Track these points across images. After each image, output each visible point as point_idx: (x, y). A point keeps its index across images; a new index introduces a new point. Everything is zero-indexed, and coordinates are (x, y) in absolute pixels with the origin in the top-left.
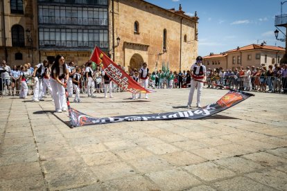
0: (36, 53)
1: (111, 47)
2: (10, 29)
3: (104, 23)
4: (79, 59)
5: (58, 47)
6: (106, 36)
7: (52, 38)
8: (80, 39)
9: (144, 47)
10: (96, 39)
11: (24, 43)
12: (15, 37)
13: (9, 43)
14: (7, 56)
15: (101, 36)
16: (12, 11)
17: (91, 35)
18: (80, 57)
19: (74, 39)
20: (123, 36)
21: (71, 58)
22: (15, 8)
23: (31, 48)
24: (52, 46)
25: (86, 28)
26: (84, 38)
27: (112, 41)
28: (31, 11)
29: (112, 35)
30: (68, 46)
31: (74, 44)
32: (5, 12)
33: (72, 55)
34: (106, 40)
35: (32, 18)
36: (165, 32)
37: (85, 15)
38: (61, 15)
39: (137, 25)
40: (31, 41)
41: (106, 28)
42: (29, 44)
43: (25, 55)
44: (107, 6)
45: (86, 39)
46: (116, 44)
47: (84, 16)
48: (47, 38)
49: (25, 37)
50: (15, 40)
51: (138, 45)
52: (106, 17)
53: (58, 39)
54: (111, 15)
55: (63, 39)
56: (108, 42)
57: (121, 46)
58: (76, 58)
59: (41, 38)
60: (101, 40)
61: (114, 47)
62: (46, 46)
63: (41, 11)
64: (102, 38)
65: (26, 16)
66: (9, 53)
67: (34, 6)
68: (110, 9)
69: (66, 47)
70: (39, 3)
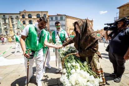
7: (53, 29)
35: (48, 24)
39: (73, 24)
40: (48, 30)
41: (65, 25)
52: (65, 22)
56: (65, 29)
57: (69, 29)
59: (50, 29)
63: (50, 23)
68: (66, 20)
70: (50, 21)
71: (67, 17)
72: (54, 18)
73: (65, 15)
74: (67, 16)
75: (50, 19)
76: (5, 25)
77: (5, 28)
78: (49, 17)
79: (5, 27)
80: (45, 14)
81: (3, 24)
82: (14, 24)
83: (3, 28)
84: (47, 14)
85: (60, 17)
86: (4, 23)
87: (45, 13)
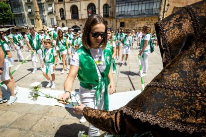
0: (114, 20)
1: (162, 13)
2: (102, 7)
4: (138, 23)
5: (126, 16)
7: (123, 10)
8: (140, 9)
10: (151, 7)
11: (108, 15)
12: (105, 11)
15: (155, 4)
17: (148, 5)
18: (139, 22)
19: (136, 9)
20: (174, 2)
21: (133, 22)
23: (112, 18)
24: (123, 15)
27: (163, 8)
29: (164, 3)
30: (132, 14)
31: (136, 13)
34: (158, 7)
40: (112, 13)
42: (111, 15)
43: (109, 22)
45: (144, 8)
46: (166, 10)
48: (120, 10)
49: (109, 11)
50: (105, 14)
53: (126, 10)
55: (129, 10)
56: (160, 8)
57: (171, 10)
58: (136, 22)
59: (117, 11)
60: (154, 7)
61: (164, 12)
62: (120, 16)
76: (30, 7)
77: (30, 13)
79: (30, 10)
81: (26, 4)
82: (43, 4)
83: (26, 14)
86: (26, 1)
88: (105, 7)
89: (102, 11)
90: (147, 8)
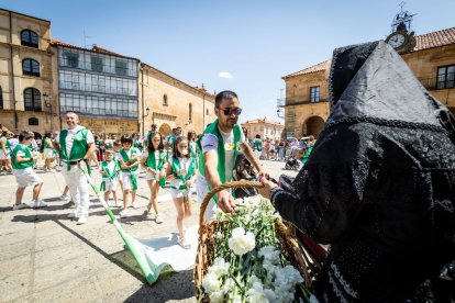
0: (56, 119)
1: (141, 117)
2: (22, 92)
3: (133, 94)
4: (107, 127)
5: (83, 114)
6: (135, 106)
7: (76, 105)
8: (108, 107)
9: (173, 118)
10: (125, 108)
11: (40, 108)
12: (29, 100)
13: (20, 106)
14: (17, 120)
15: (130, 105)
16: (25, 73)
17: (120, 104)
18: (108, 125)
19: (102, 107)
20: (152, 107)
21: (98, 125)
22: (29, 70)
23: (50, 113)
25: (115, 97)
26: (112, 106)
27: (141, 111)
28: (50, 74)
29: (141, 106)
30: (94, 113)
31: (102, 112)
32: (15, 72)
33: (99, 123)
34: (135, 109)
35: (51, 81)
36: (190, 106)
37: (114, 84)
38: (87, 82)
39: (165, 97)
40: (49, 106)
41: (136, 98)
42: (47, 109)
43: (42, 120)
44: (137, 78)
45: (114, 108)
46: (145, 114)
47: (112, 85)
48: (69, 104)
49: (42, 102)
50: (29, 104)
51: (166, 116)
52: (135, 88)
53: (83, 105)
54: (140, 87)
55: (89, 106)
56: (138, 111)
57: (150, 116)
58: (103, 126)
59: (62, 103)
60: (130, 109)
61: (143, 117)
63: (62, 75)
64: (132, 107)
65: (44, 79)
66: (19, 118)
67: (54, 70)
68: (140, 80)
69: (91, 114)
70: (60, 67)
71: (145, 68)
72: (88, 59)
73: (138, 61)
74: (143, 65)
75: (64, 62)
78: (53, 49)
80: (30, 31)
84: (44, 33)
85: (113, 64)
87: (35, 27)
88: (29, 92)
89: (20, 97)
90: (120, 108)
